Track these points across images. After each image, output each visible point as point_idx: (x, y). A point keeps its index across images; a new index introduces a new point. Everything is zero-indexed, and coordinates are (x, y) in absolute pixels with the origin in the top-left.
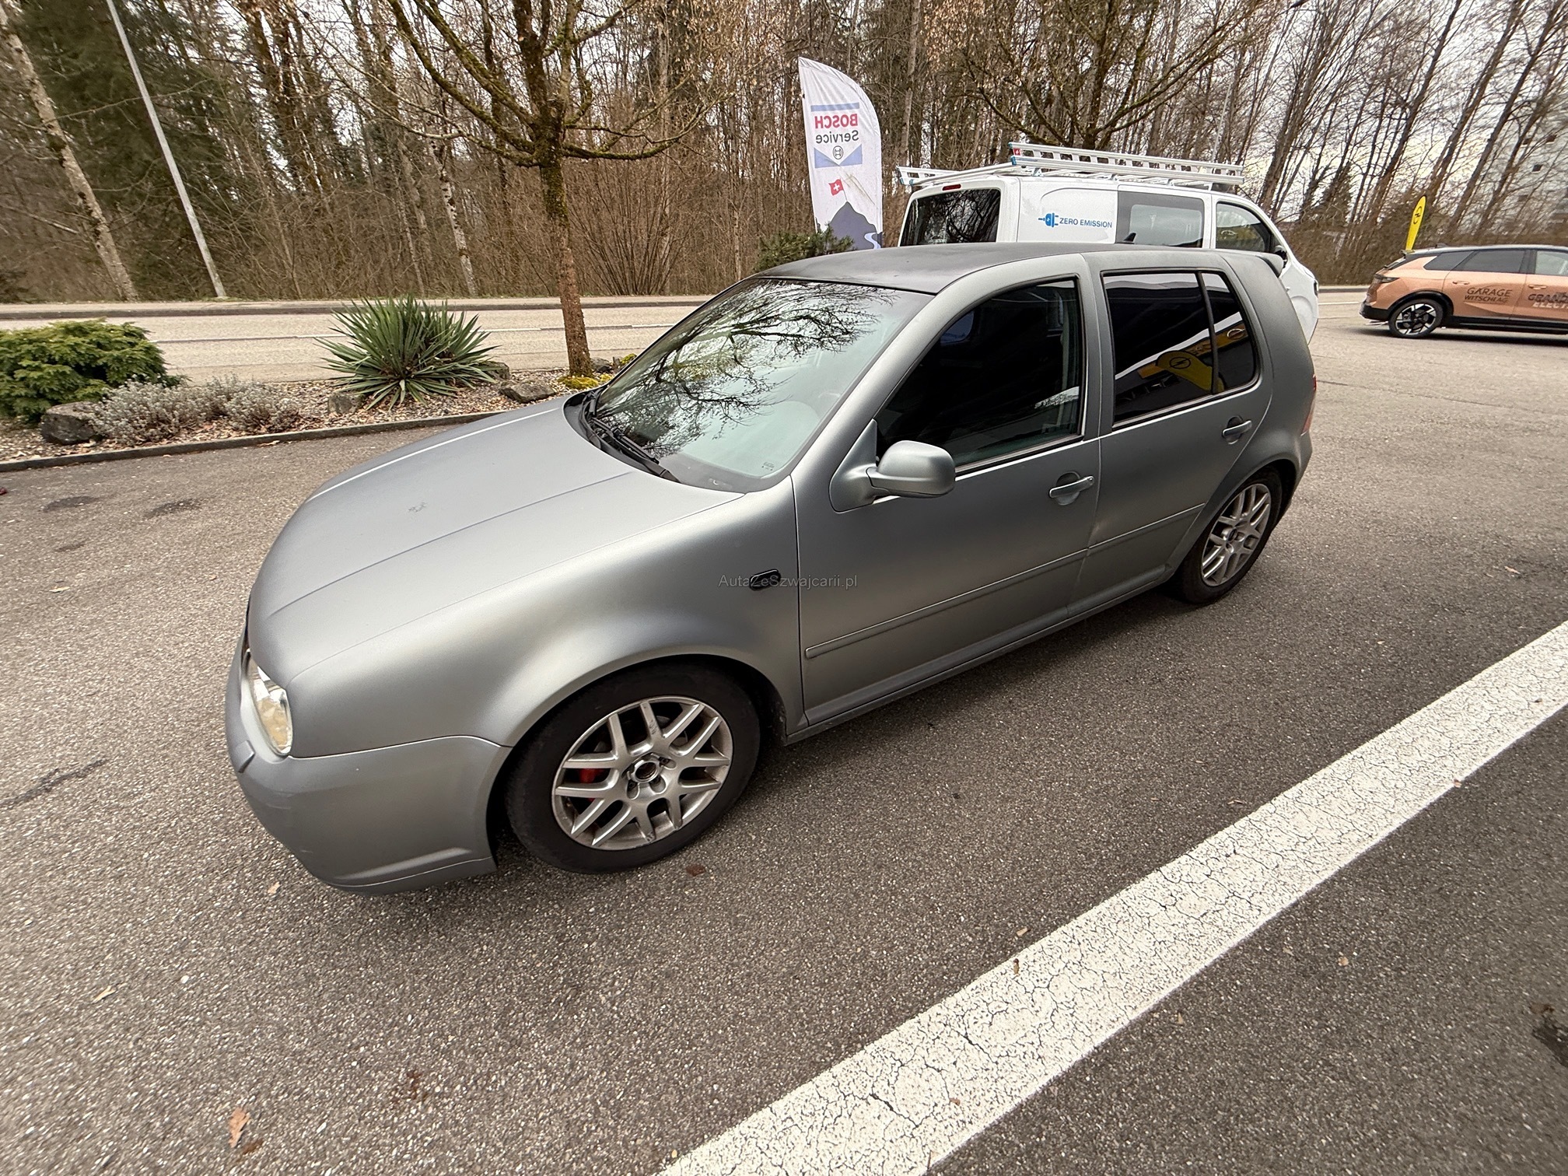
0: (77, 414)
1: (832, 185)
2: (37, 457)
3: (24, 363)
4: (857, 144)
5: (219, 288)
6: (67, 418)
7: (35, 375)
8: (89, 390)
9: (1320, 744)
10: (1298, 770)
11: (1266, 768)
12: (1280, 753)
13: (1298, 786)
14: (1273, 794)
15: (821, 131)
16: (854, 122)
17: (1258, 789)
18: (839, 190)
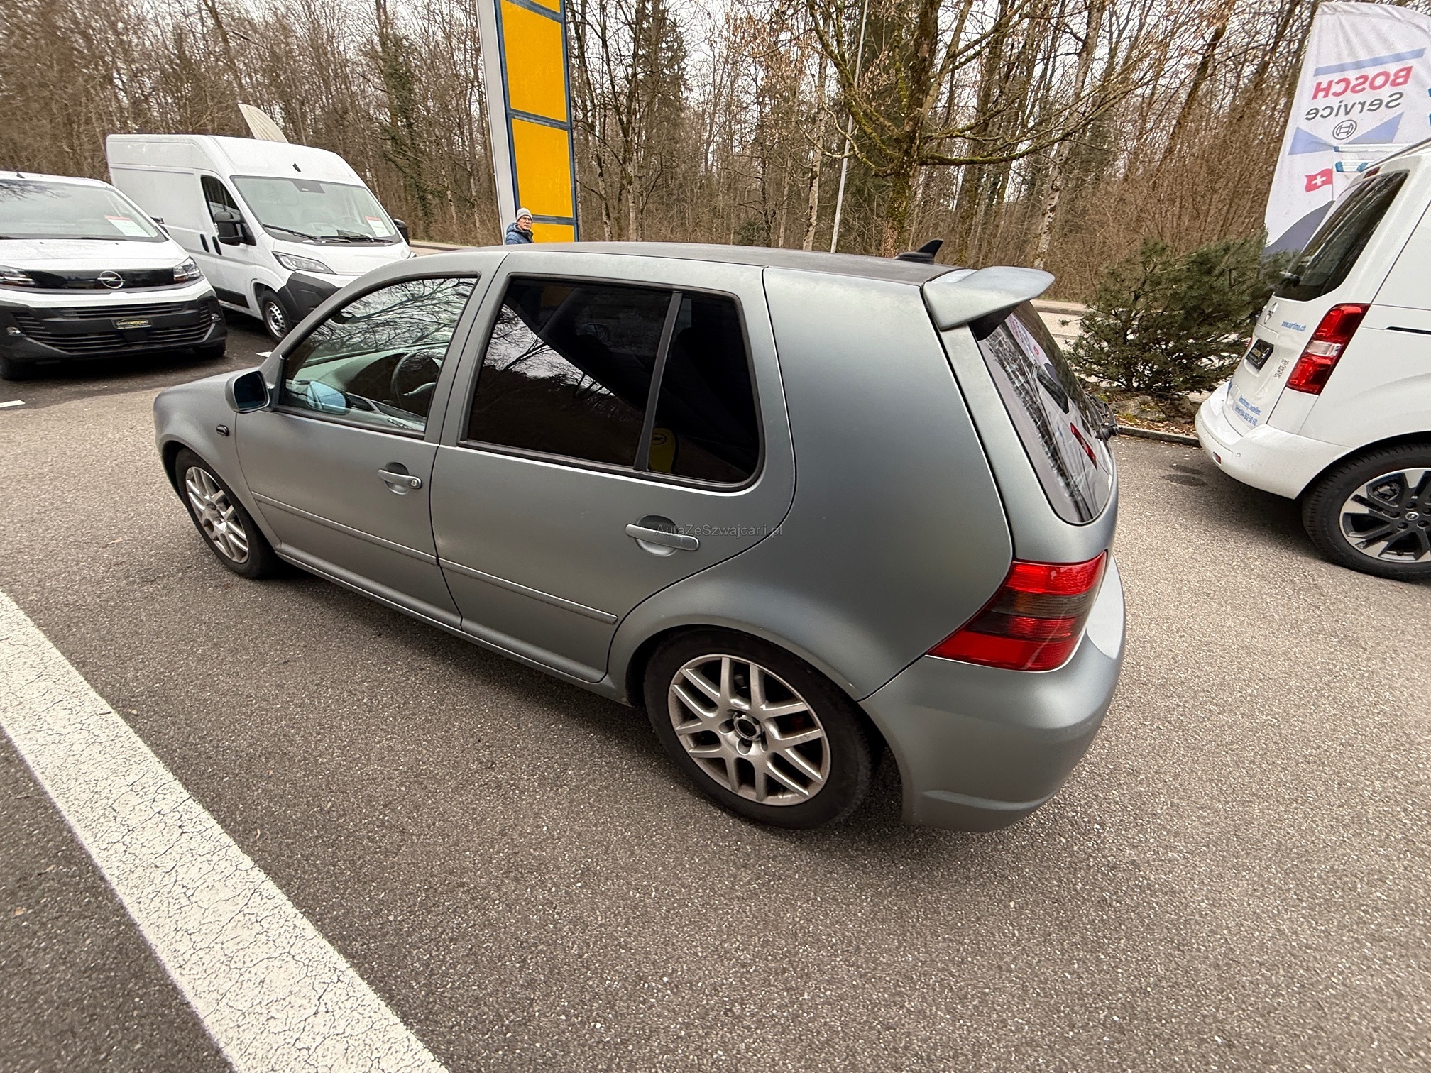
1: (1311, 178)
4: (1393, 113)
9: (368, 930)
10: (313, 899)
11: (315, 865)
12: (346, 882)
13: (281, 897)
14: (267, 870)
15: (1321, 102)
16: (1400, 80)
17: (278, 856)
18: (1324, 183)
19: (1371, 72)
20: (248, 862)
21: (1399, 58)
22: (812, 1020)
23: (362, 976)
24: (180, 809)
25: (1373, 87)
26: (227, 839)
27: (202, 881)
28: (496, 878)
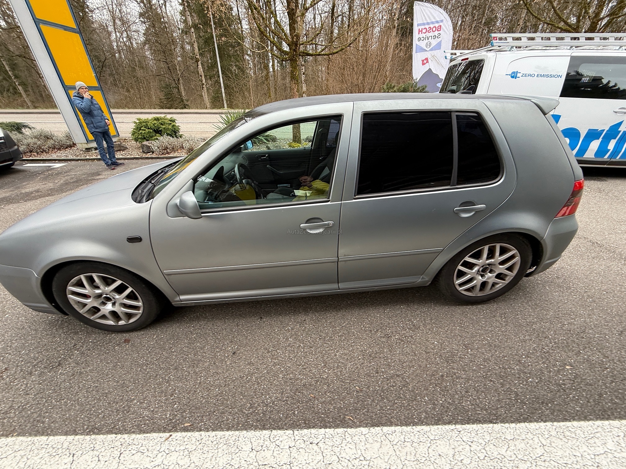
0: (149, 145)
1: (423, 61)
2: (138, 156)
3: (142, 129)
4: (439, 40)
5: (225, 105)
6: (146, 145)
7: (143, 132)
8: (156, 137)
9: (441, 411)
10: (409, 419)
11: (389, 409)
12: (409, 405)
13: (398, 429)
15: (421, 35)
16: (439, 29)
17: (371, 418)
18: (426, 63)
19: (432, 26)
21: (437, 22)
23: (463, 424)
24: (297, 438)
25: (433, 31)
26: (340, 430)
27: (358, 450)
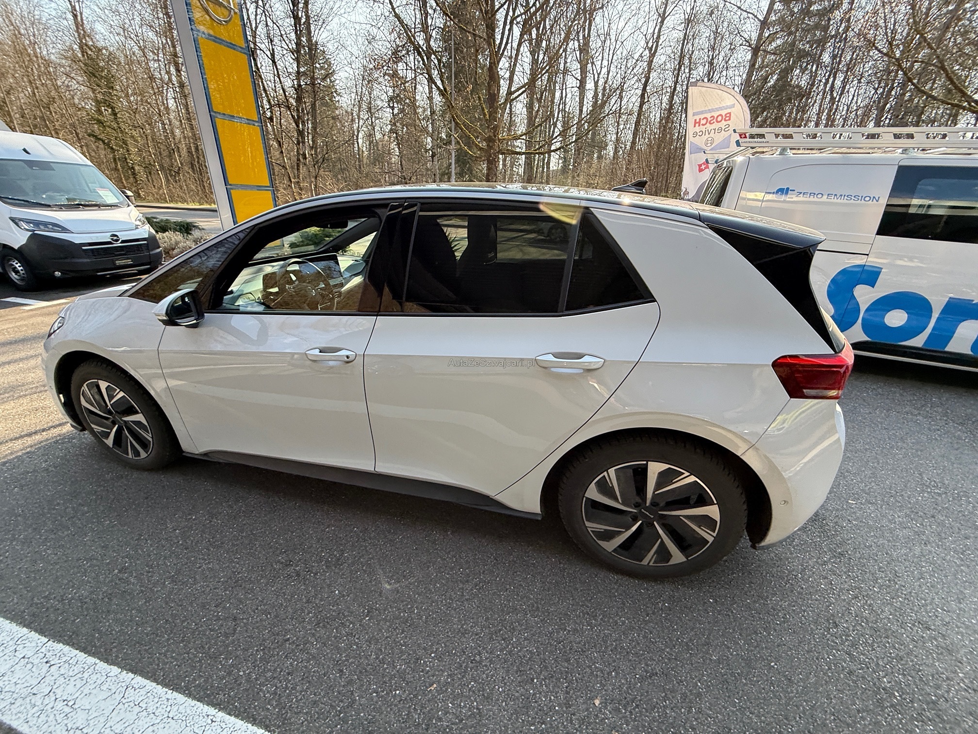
1: (700, 166)
4: (727, 134)
9: (226, 685)
10: (178, 679)
11: (172, 657)
12: (200, 661)
14: (134, 672)
15: (697, 129)
17: (139, 660)
18: (705, 168)
19: (715, 114)
20: (115, 670)
21: (725, 108)
22: (519, 651)
23: (230, 714)
24: (43, 650)
26: (91, 660)
27: (79, 692)
28: (310, 629)
